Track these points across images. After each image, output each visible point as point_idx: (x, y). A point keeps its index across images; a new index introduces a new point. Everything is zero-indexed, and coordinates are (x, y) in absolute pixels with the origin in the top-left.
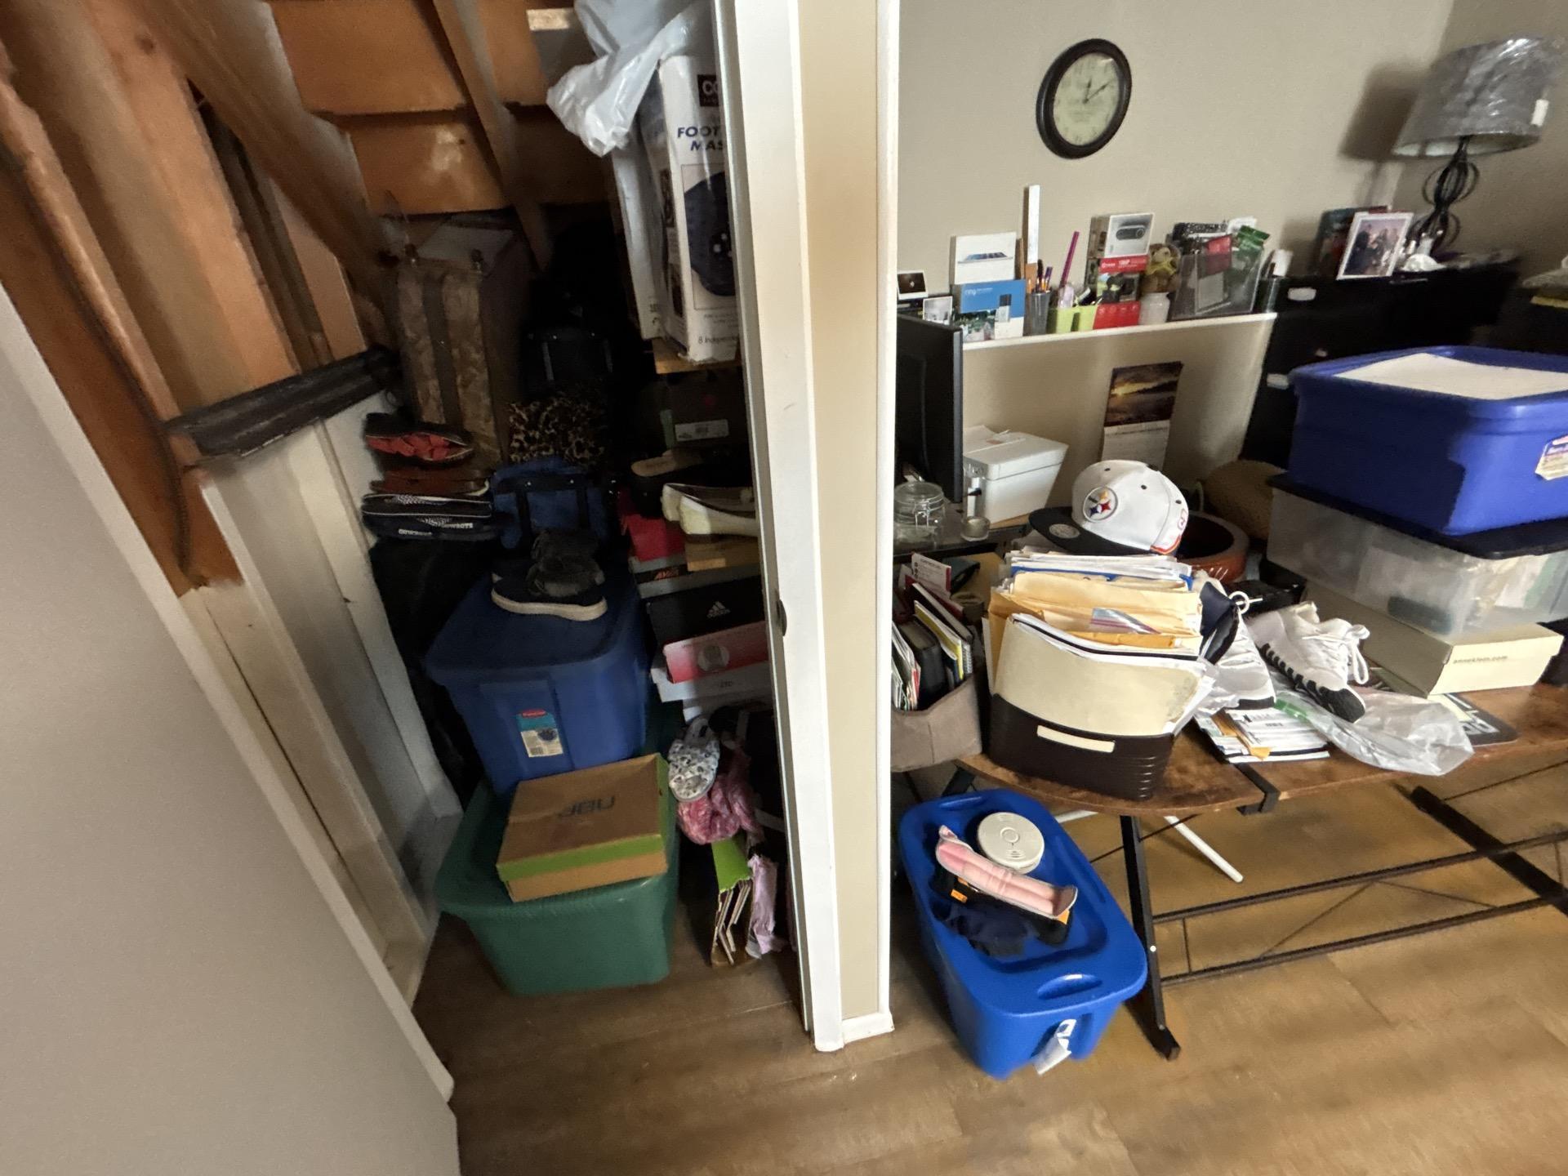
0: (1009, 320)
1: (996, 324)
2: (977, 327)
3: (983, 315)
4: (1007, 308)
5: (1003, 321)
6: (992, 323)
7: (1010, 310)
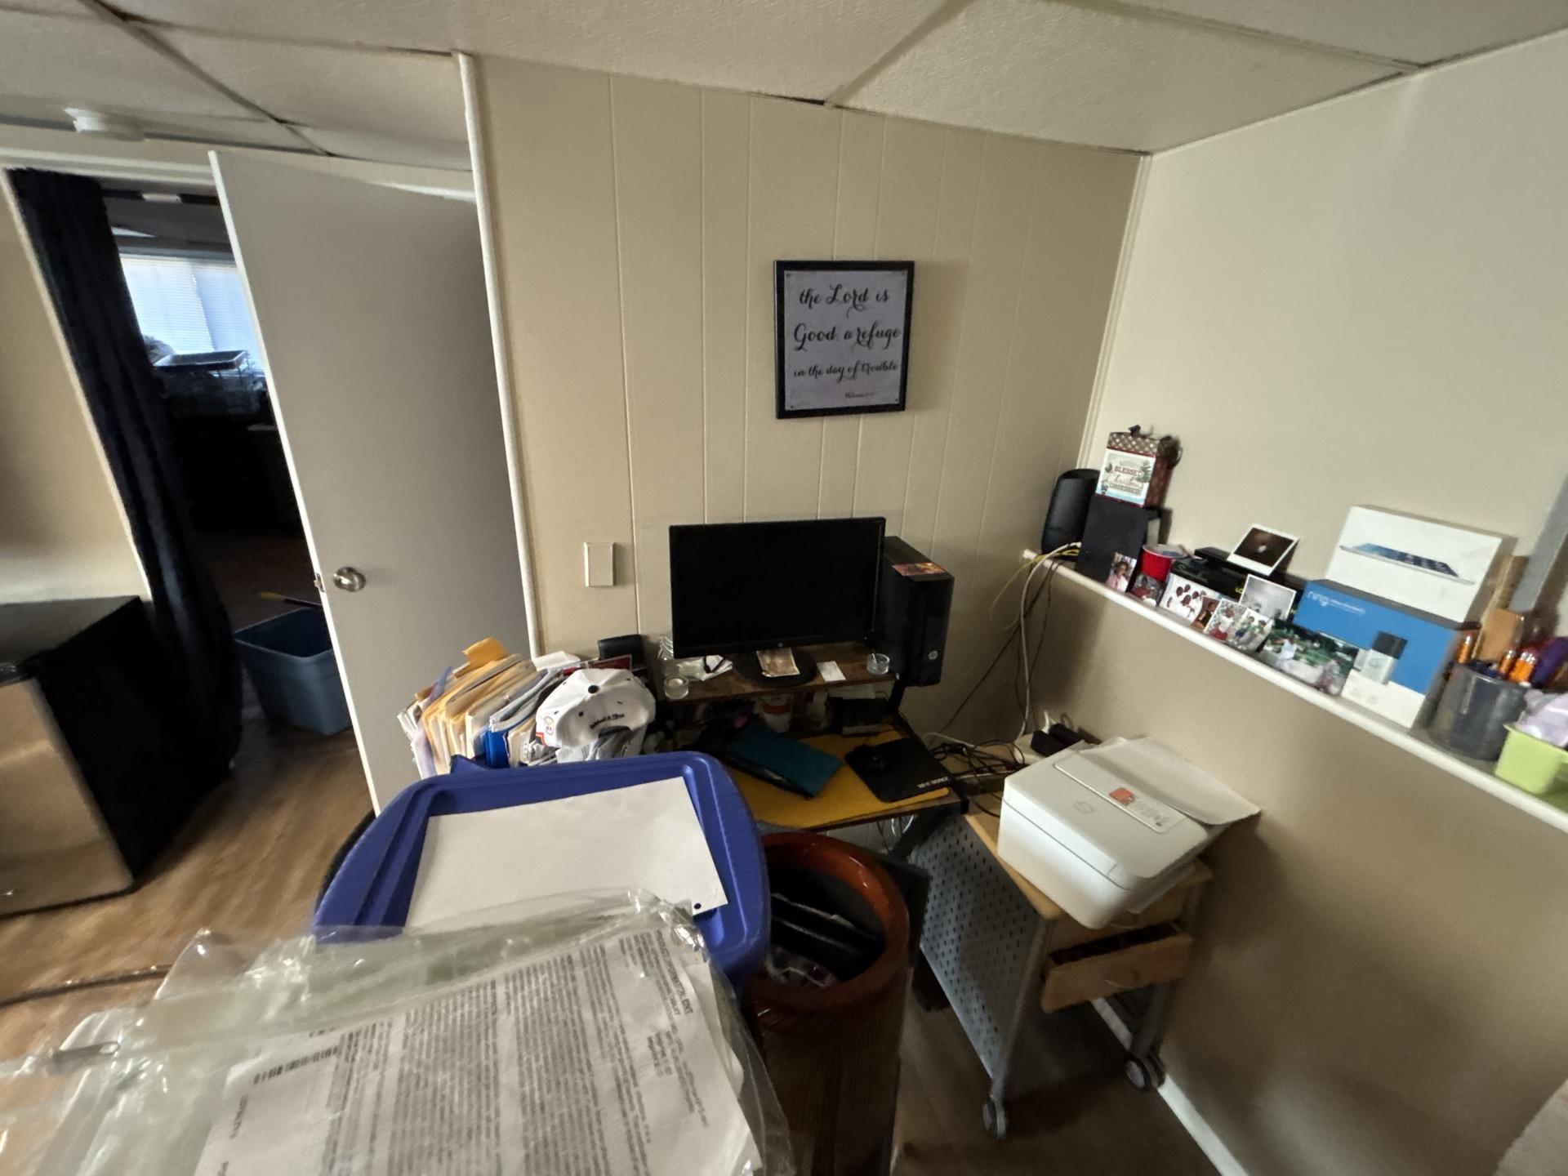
0: (1385, 682)
1: (1353, 673)
2: (1312, 658)
3: (1330, 647)
4: (1389, 660)
5: (1373, 677)
6: (1346, 668)
7: (1393, 666)
